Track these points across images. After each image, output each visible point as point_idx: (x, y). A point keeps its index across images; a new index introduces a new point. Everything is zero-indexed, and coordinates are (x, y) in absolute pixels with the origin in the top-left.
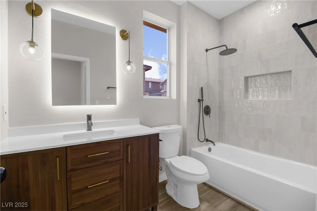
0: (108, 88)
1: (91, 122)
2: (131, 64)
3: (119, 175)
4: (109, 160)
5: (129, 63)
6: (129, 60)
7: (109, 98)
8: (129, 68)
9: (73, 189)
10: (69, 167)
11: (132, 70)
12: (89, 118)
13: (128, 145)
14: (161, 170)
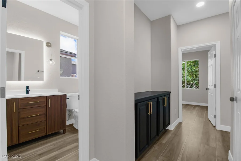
0: (38, 71)
1: (29, 90)
2: (52, 60)
3: (44, 113)
4: (39, 105)
5: (51, 60)
6: (51, 59)
7: (39, 78)
8: (51, 62)
9: (21, 117)
10: (19, 107)
11: (52, 63)
12: (27, 87)
13: (49, 99)
14: (71, 116)
